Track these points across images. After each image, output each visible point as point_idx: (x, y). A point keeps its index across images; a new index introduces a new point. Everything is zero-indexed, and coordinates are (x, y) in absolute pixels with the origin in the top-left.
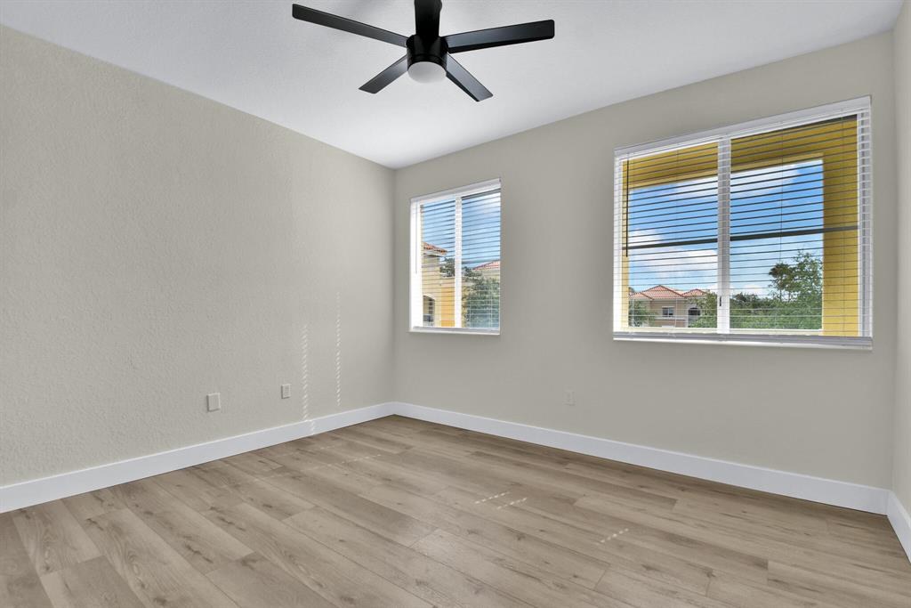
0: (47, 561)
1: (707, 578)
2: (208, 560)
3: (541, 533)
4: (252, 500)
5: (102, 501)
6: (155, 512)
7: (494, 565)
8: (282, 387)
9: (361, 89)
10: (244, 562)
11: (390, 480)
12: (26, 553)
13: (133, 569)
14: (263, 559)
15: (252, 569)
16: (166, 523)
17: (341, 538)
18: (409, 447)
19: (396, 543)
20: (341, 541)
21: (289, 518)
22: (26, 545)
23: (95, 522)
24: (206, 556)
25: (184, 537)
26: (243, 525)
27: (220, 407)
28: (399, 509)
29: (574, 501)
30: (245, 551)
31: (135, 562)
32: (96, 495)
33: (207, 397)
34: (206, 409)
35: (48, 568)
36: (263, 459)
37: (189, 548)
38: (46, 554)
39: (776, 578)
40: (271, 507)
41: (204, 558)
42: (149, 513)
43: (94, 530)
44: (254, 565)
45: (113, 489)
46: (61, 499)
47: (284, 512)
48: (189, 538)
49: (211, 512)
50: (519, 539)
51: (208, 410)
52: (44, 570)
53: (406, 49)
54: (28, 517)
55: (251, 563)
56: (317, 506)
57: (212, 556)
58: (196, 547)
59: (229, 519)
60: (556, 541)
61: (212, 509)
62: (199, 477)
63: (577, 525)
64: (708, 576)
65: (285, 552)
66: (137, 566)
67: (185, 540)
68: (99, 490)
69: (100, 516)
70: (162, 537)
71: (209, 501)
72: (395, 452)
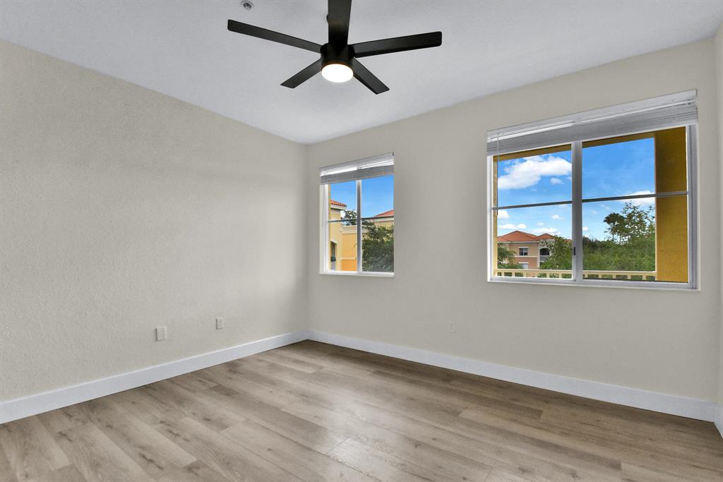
0: (26, 470)
1: (573, 479)
2: (160, 467)
3: (433, 441)
4: (194, 414)
5: (71, 416)
6: (115, 426)
7: (396, 470)
8: (217, 320)
9: (282, 84)
10: (190, 469)
11: (307, 396)
12: (8, 462)
13: (97, 474)
14: (205, 466)
15: (196, 474)
16: (125, 436)
17: (269, 448)
18: (321, 368)
19: (314, 451)
20: (269, 450)
21: (225, 430)
22: (8, 455)
23: (65, 435)
24: (158, 463)
25: (139, 448)
26: (188, 436)
27: (166, 337)
28: (315, 421)
29: (459, 413)
30: (190, 459)
31: (99, 470)
32: (66, 411)
33: (156, 329)
34: (154, 338)
35: (27, 476)
36: (201, 379)
37: (144, 457)
38: (25, 464)
39: (628, 478)
40: (210, 420)
41: (156, 465)
42: (110, 427)
43: (65, 441)
44: (199, 472)
45: (79, 405)
46: (37, 415)
47: (221, 425)
48: (143, 448)
49: (161, 425)
50: (416, 447)
51: (157, 340)
52: (24, 477)
53: (320, 54)
54: (9, 431)
55: (195, 470)
56: (248, 419)
57: (163, 463)
58: (149, 456)
59: (175, 432)
60: (444, 447)
61: (162, 422)
62: (150, 395)
63: (463, 434)
64: (573, 477)
65: (224, 460)
66: (101, 473)
67: (139, 450)
68: (67, 407)
69: (69, 430)
70: (121, 448)
71: (159, 416)
72: (310, 372)
